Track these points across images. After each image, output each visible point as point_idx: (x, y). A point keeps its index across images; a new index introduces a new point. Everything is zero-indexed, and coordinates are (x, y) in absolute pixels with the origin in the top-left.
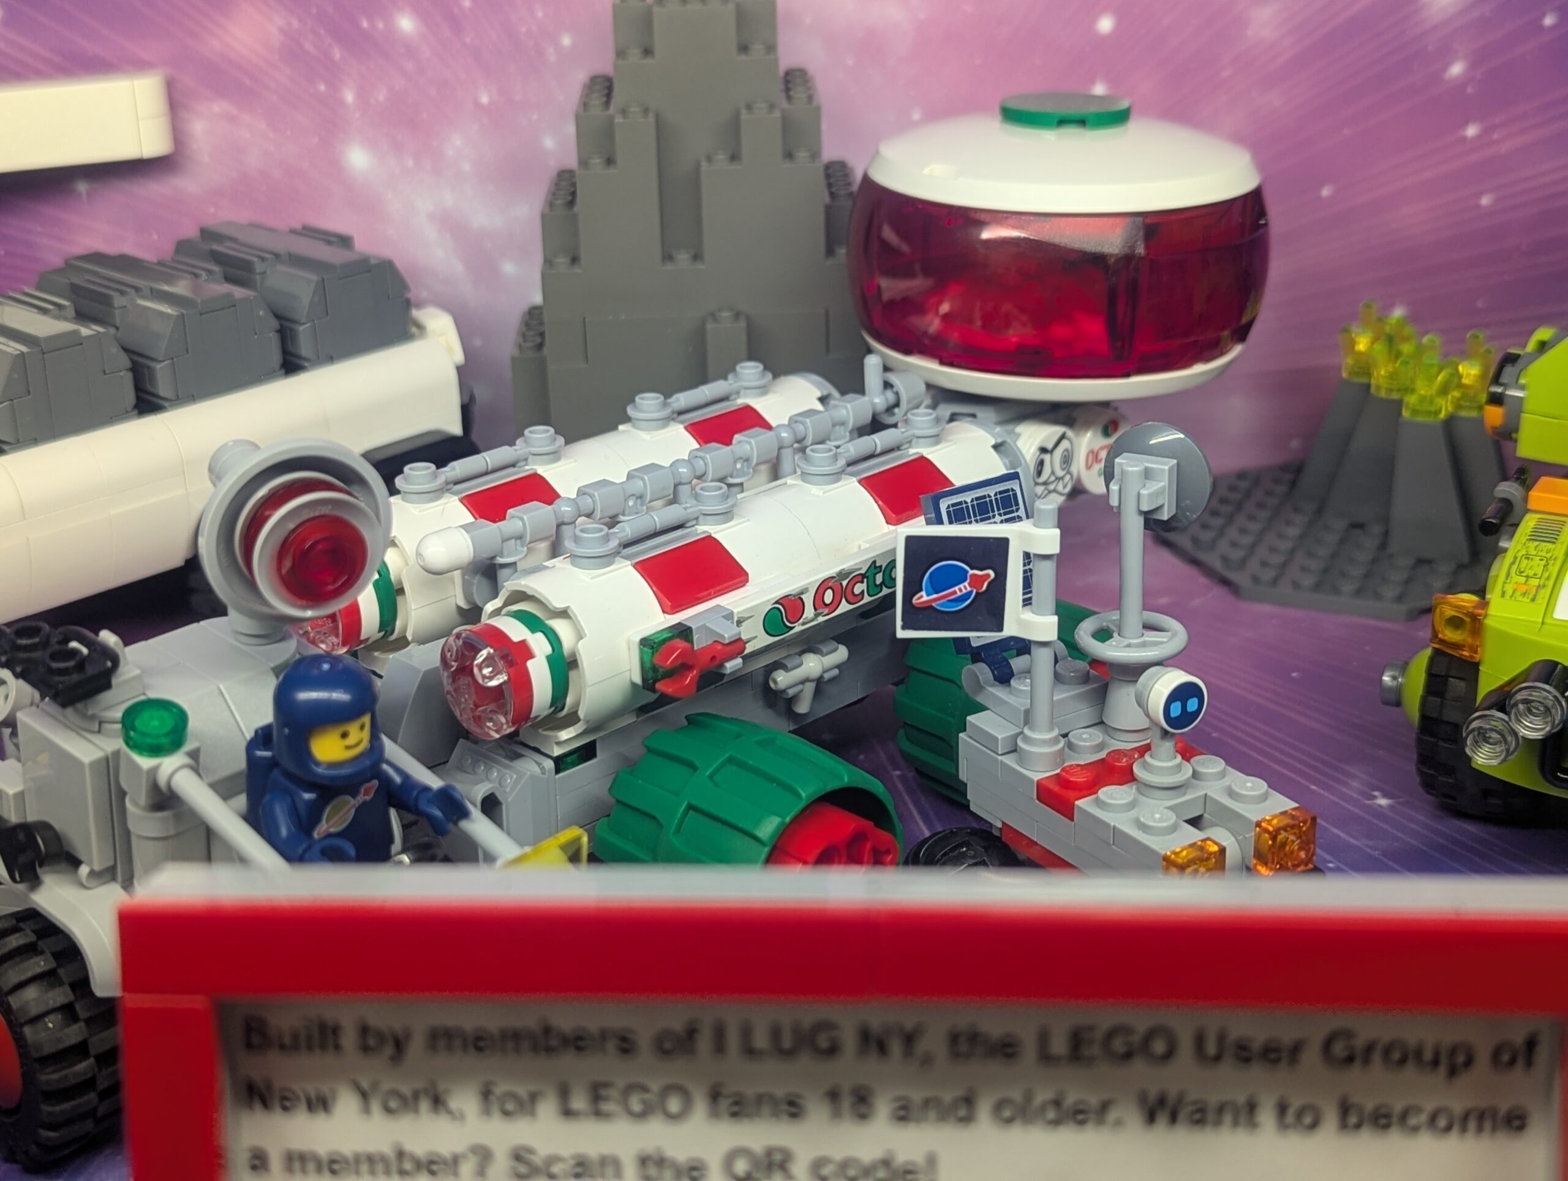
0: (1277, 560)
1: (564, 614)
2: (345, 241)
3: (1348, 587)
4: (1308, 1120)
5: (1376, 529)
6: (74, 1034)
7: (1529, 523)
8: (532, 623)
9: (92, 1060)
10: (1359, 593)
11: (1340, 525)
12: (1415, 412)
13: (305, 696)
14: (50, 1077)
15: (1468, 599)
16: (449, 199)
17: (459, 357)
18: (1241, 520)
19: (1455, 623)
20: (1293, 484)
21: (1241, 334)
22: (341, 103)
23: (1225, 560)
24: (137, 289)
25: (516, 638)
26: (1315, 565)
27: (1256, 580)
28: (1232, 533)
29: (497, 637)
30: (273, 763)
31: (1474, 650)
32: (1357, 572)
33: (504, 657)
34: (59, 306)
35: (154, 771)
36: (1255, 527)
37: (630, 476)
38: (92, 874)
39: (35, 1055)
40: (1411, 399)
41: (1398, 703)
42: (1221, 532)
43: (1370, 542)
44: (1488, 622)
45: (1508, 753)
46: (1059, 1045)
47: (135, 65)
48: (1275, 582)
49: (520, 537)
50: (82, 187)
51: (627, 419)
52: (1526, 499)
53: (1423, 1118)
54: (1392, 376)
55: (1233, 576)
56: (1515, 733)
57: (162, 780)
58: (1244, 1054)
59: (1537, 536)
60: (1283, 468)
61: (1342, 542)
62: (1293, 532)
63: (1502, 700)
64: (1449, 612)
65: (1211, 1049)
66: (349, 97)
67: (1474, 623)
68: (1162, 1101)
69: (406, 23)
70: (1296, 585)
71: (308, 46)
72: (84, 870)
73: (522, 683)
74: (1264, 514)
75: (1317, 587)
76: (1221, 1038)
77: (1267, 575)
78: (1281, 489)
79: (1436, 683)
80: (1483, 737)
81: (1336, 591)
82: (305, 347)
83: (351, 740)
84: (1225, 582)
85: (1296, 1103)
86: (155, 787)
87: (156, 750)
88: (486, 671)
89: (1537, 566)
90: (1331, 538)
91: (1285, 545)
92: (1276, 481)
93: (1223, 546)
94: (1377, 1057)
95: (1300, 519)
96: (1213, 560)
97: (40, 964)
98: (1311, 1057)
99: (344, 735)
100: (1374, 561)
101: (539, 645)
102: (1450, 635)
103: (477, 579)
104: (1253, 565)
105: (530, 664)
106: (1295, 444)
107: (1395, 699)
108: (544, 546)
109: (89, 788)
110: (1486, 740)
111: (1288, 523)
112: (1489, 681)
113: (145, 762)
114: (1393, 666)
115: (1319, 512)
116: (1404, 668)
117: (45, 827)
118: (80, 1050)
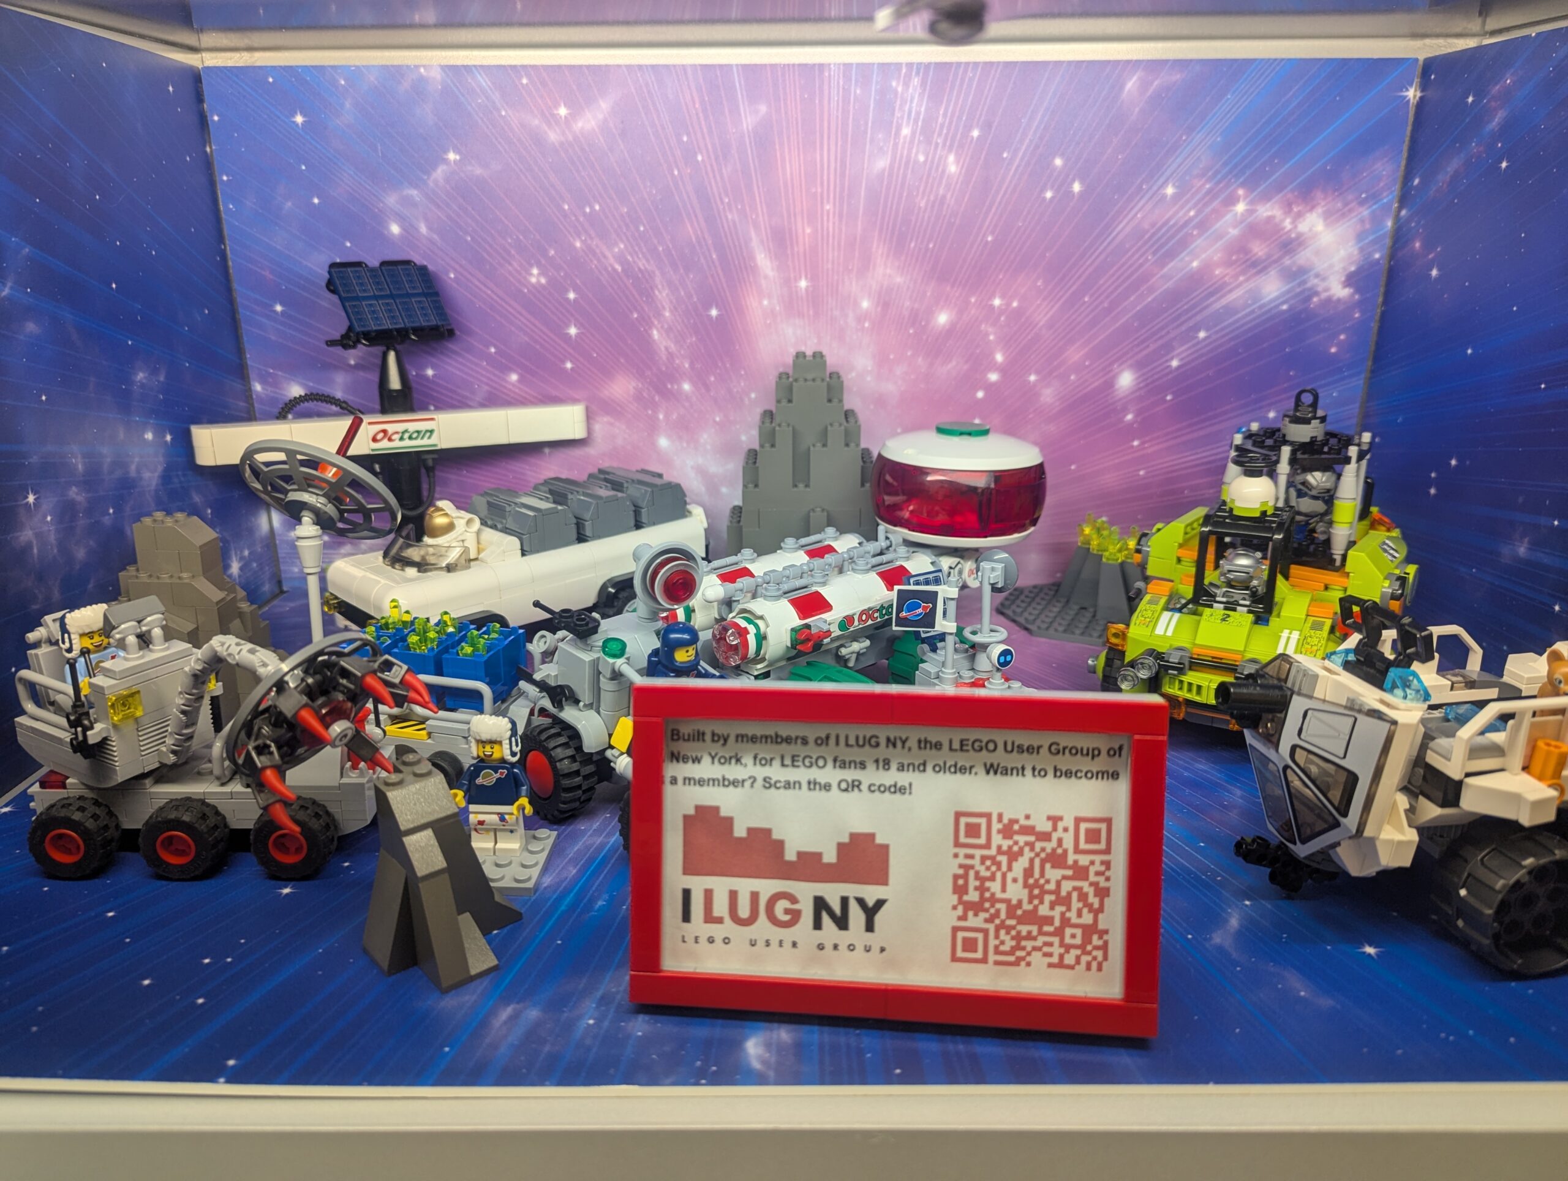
0: (1048, 620)
1: (761, 618)
2: (660, 476)
3: (1078, 632)
4: (1043, 773)
5: (1091, 610)
6: (575, 766)
7: (1147, 598)
8: (749, 621)
9: (581, 778)
10: (1082, 634)
11: (1076, 607)
12: (1108, 559)
13: (673, 636)
14: (566, 782)
15: (1121, 626)
16: (700, 460)
17: (706, 525)
18: (1034, 605)
19: (1116, 635)
20: (1057, 591)
21: (1034, 522)
22: (658, 419)
23: (1026, 619)
24: (578, 492)
25: (743, 626)
26: (1064, 623)
27: (1039, 628)
28: (1030, 609)
29: (736, 625)
30: (659, 662)
31: (1123, 646)
32: (1082, 626)
33: (738, 633)
34: (547, 498)
35: (614, 663)
36: (1040, 607)
37: (784, 569)
38: (585, 706)
39: (561, 773)
40: (1106, 554)
41: (1094, 672)
42: (1025, 609)
43: (1089, 614)
44: (1129, 635)
45: (1134, 685)
46: (956, 745)
47: (574, 401)
48: (1047, 629)
49: (741, 590)
50: (547, 450)
51: (781, 548)
52: (1146, 588)
53: (1083, 774)
54: (1099, 545)
55: (1029, 626)
56: (1137, 677)
57: (616, 668)
58: (1021, 749)
59: (1150, 602)
60: (1054, 584)
61: (1077, 614)
62: (1056, 610)
63: (1132, 664)
64: (1114, 631)
65: (1009, 748)
66: (661, 417)
67: (1123, 636)
68: (992, 765)
69: (686, 387)
70: (1056, 630)
71: (645, 394)
72: (581, 704)
73: (745, 644)
74: (1044, 603)
75: (1065, 631)
76: (1013, 743)
77: (1044, 626)
78: (1052, 593)
79: (1109, 662)
80: (1125, 678)
81: (1073, 633)
82: (644, 519)
83: (689, 654)
84: (1026, 629)
85: (1038, 768)
86: (613, 671)
87: (615, 656)
88: (731, 638)
89: (1149, 614)
90: (1072, 613)
91: (1052, 615)
92: (1050, 589)
93: (1026, 614)
94: (1067, 751)
95: (1059, 605)
96: (1021, 620)
97: (562, 740)
98: (1044, 751)
99: (687, 651)
100: (1090, 622)
101: (752, 629)
102: (1114, 640)
103: (724, 606)
104: (1038, 622)
105: (748, 636)
106: (1059, 575)
107: (1093, 670)
108: (749, 595)
109: (587, 672)
110: (1126, 680)
111: (1055, 606)
112: (1127, 659)
113: (611, 660)
114: (1093, 657)
115: (1068, 602)
116: (1097, 658)
117: (568, 687)
118: (577, 773)
